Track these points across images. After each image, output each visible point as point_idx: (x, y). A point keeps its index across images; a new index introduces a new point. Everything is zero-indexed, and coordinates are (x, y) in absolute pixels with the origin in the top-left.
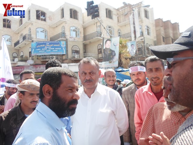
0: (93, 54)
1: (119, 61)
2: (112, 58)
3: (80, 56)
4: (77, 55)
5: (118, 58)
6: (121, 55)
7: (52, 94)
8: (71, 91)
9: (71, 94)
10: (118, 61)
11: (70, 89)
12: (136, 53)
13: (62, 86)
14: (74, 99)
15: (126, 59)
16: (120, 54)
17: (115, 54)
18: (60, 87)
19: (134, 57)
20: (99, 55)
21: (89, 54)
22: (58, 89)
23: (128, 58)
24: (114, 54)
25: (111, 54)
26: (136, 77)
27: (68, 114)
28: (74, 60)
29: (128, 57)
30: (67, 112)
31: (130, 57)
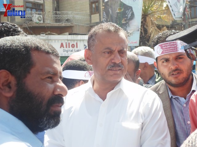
0: (77, 14)
1: (141, 32)
2: (126, 24)
3: (46, 17)
4: (37, 16)
5: (140, 24)
6: (147, 18)
7: (14, 88)
8: (50, 80)
9: (51, 86)
10: (139, 32)
11: (49, 77)
12: (184, 14)
13: (33, 71)
14: (56, 95)
15: (160, 27)
16: (145, 16)
17: (133, 14)
18: (29, 73)
19: (178, 24)
20: (92, 16)
21: (67, 14)
22: (25, 77)
23: (163, 26)
24: (130, 15)
25: (124, 14)
26: (174, 65)
27: (49, 123)
28: (30, 28)
29: (164, 24)
30: (46, 120)
31: (170, 23)
